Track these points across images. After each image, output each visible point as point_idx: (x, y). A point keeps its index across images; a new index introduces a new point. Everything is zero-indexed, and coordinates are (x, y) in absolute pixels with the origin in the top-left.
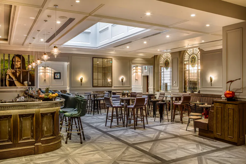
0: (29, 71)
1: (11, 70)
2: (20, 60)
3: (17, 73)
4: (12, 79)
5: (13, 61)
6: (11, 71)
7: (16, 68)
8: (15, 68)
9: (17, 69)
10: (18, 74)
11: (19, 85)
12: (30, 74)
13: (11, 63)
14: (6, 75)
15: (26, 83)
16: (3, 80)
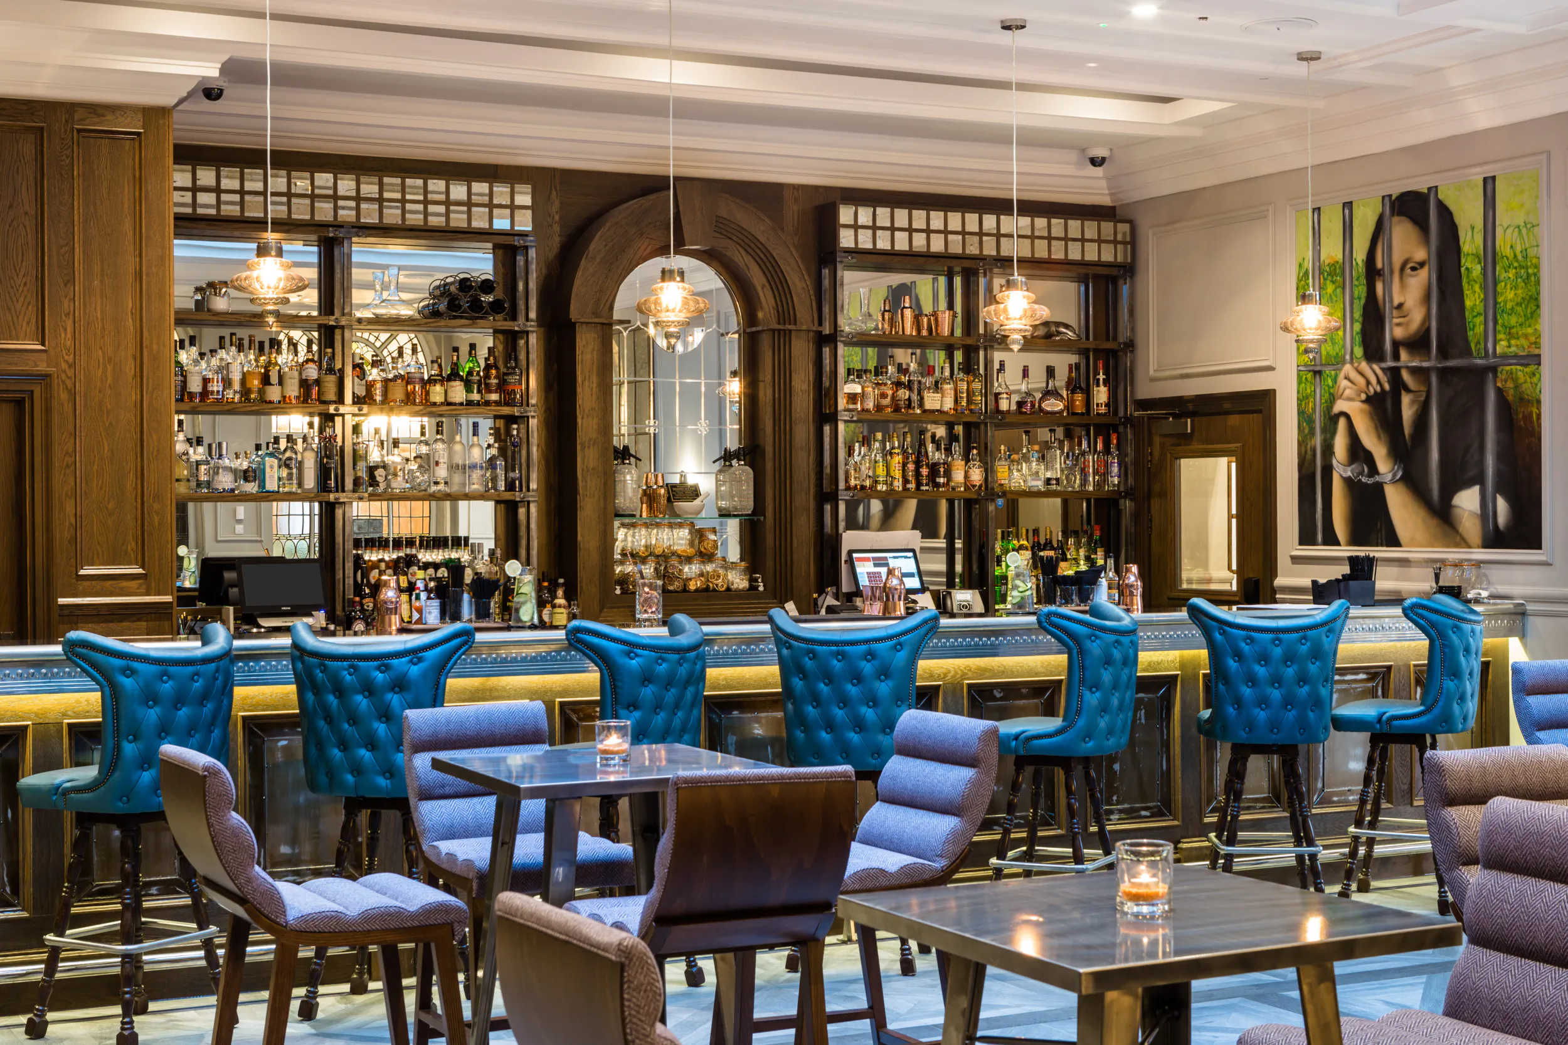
0: (1494, 369)
1: (1364, 366)
2: (1420, 254)
3: (1406, 399)
4: (1374, 471)
5: (1372, 272)
6: (1361, 381)
7: (1396, 344)
8: (1388, 346)
9: (1404, 355)
10: (1408, 411)
11: (1420, 536)
12: (1500, 392)
13: (1361, 291)
14: (1332, 420)
15: (1467, 500)
16: (1313, 475)
